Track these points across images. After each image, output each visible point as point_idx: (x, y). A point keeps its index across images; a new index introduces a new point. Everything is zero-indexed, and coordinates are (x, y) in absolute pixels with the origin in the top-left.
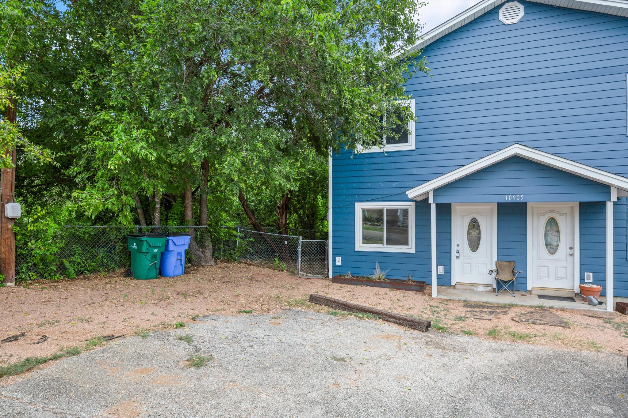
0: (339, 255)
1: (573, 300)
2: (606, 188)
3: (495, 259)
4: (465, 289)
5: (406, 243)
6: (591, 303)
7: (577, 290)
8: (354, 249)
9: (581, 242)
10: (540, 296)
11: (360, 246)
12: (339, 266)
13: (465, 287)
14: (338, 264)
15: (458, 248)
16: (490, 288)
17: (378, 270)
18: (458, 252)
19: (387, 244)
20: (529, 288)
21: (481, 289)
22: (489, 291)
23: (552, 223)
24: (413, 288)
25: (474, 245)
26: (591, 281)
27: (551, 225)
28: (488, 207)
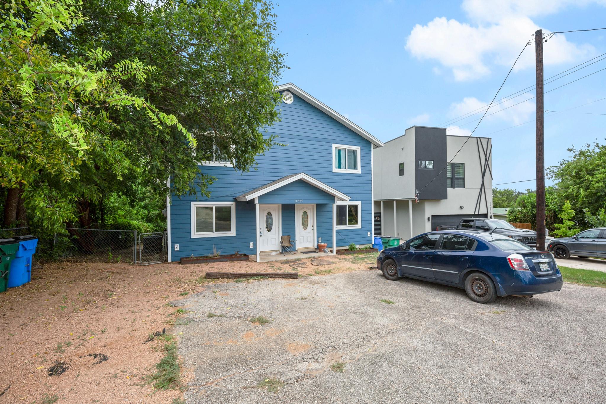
0: (177, 243)
1: (316, 252)
2: (332, 197)
3: (281, 235)
4: (266, 255)
5: (229, 229)
6: (325, 252)
7: (316, 247)
8: (191, 237)
9: (317, 223)
10: (303, 253)
11: (195, 234)
12: (177, 251)
13: (265, 254)
14: (176, 250)
15: (261, 230)
16: (278, 252)
17: (215, 251)
18: (261, 233)
19: (216, 231)
20: (296, 250)
21: (274, 253)
22: (278, 254)
23: (305, 213)
24: (242, 259)
25: (269, 227)
26: (321, 242)
27: (305, 215)
28: (276, 205)
